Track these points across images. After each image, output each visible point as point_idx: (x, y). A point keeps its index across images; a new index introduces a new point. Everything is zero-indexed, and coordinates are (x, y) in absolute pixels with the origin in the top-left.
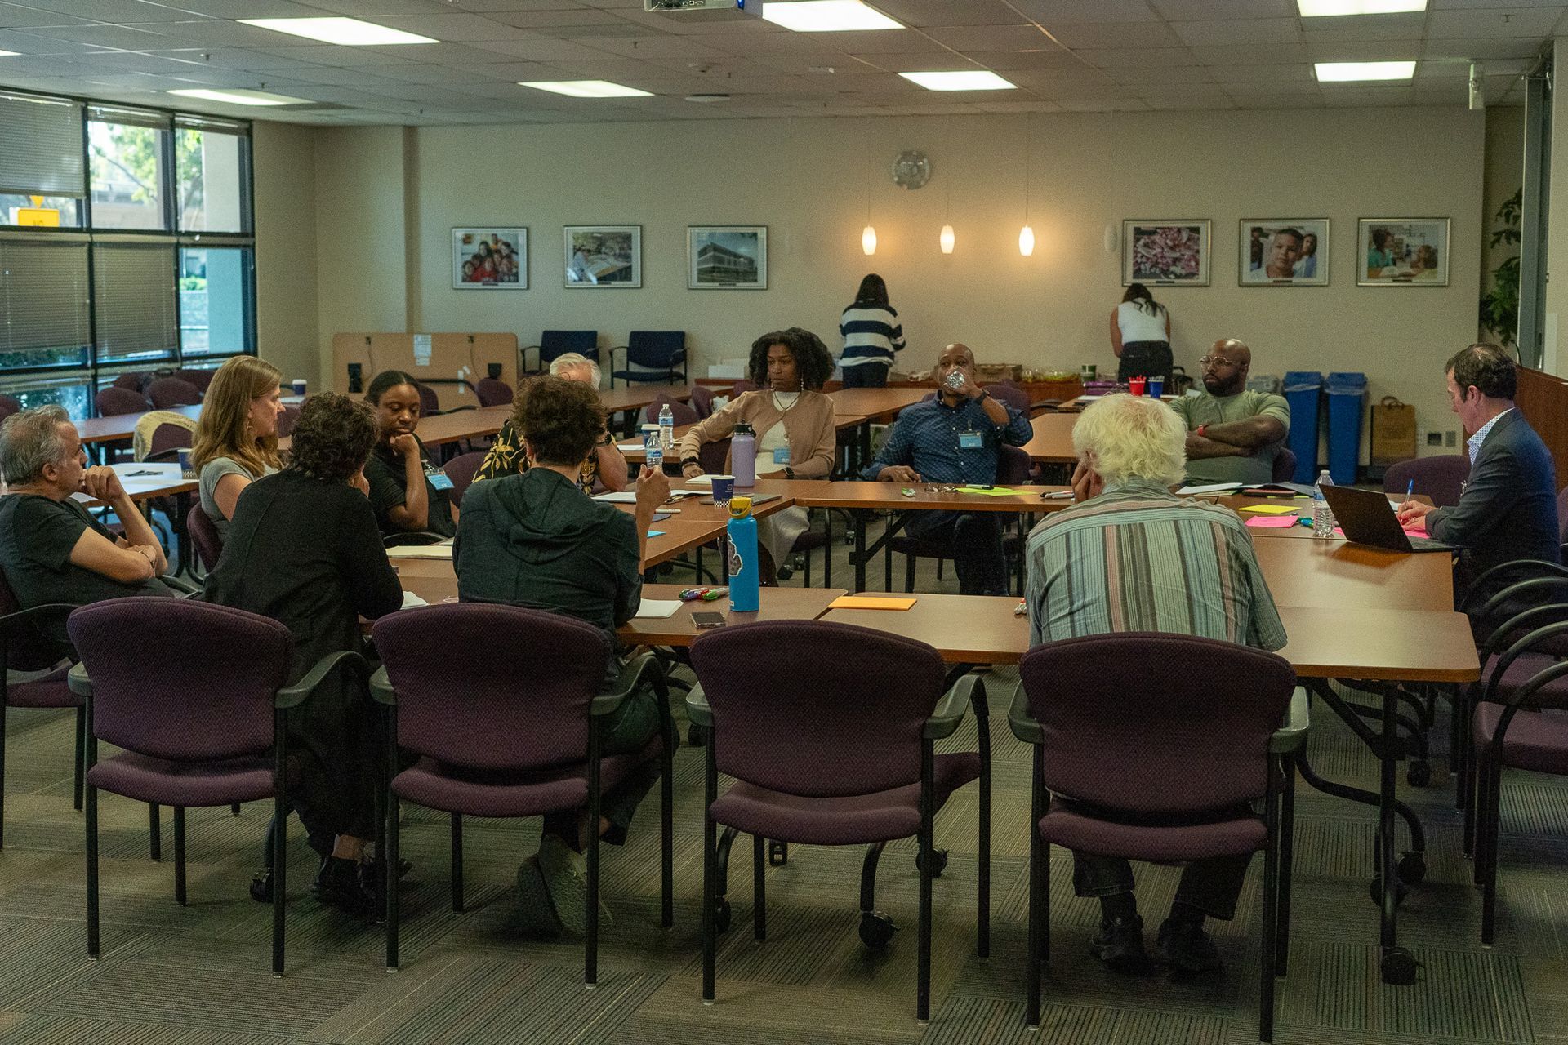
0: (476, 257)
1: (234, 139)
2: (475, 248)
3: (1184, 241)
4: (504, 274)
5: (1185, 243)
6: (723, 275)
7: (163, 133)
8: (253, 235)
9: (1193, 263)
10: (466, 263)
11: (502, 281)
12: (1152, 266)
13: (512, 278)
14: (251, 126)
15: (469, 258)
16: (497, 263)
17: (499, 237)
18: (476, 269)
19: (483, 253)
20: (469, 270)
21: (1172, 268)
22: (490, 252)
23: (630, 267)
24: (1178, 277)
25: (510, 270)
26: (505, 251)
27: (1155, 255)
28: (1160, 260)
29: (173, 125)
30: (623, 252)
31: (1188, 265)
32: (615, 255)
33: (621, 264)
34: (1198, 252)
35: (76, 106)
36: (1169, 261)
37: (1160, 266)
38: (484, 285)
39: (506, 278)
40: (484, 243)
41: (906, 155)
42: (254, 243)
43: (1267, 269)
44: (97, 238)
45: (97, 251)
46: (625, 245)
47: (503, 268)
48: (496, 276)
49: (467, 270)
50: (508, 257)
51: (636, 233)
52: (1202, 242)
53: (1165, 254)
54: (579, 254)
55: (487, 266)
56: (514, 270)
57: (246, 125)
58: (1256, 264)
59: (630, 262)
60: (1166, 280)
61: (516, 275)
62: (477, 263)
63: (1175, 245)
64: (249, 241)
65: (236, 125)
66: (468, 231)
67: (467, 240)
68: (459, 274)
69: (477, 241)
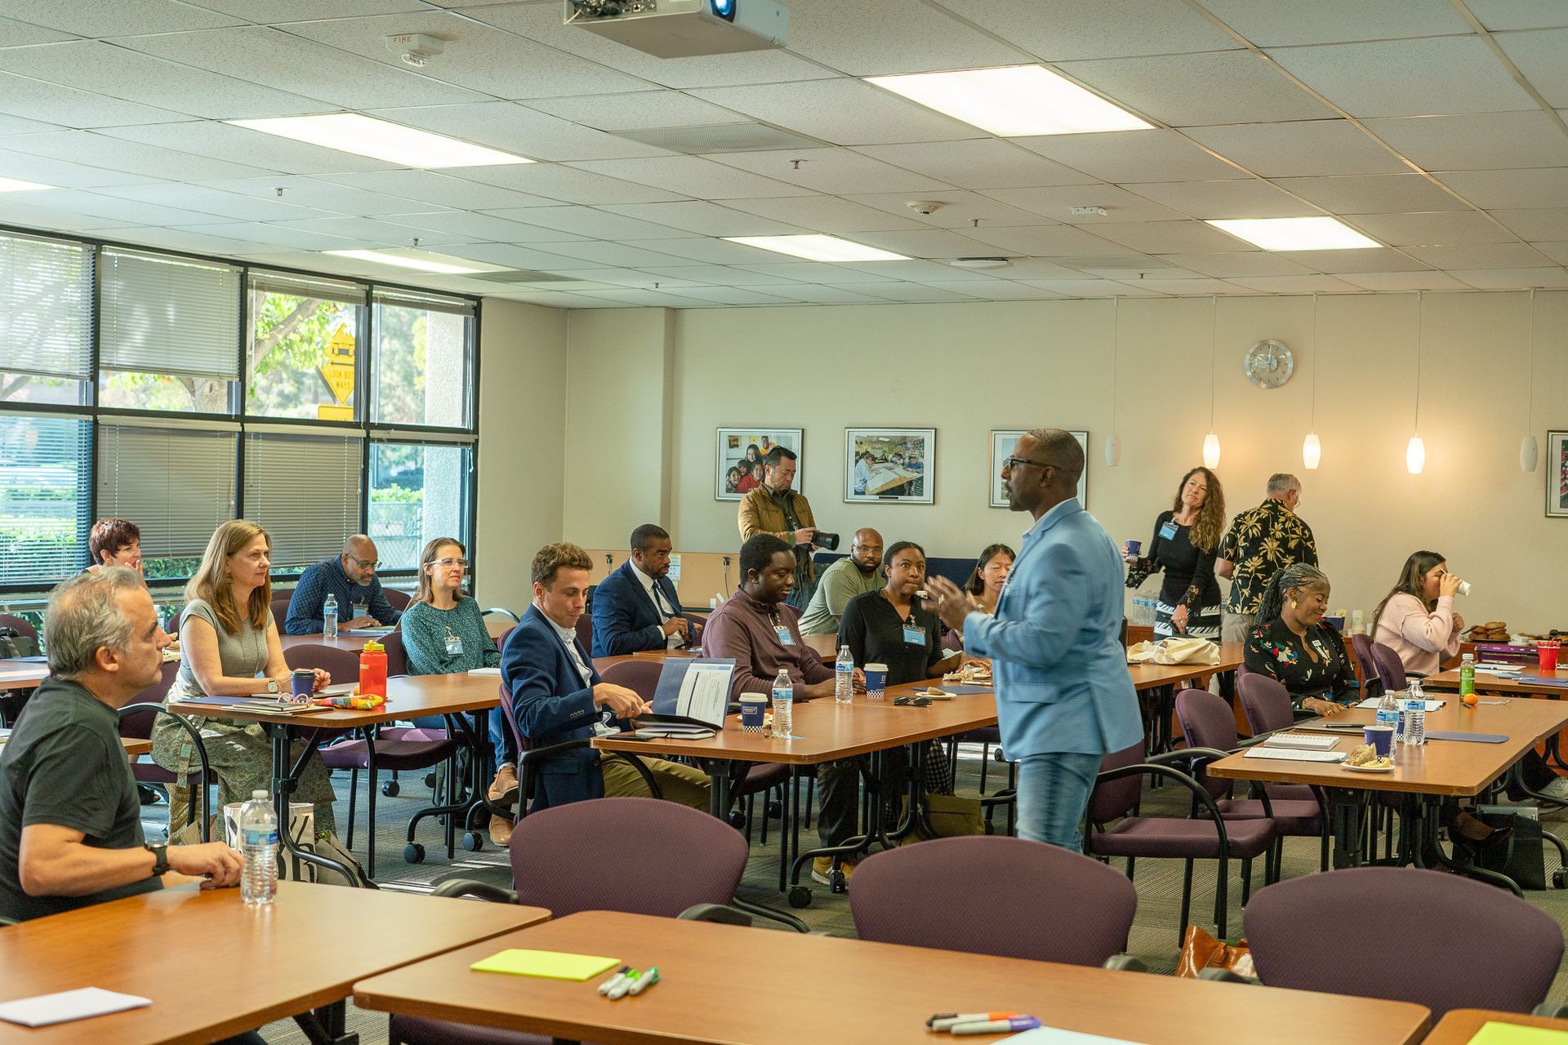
0: (744, 462)
1: (459, 319)
2: (742, 453)
7: (356, 307)
8: (476, 431)
10: (731, 470)
14: (480, 304)
15: (735, 464)
17: (770, 440)
18: (742, 477)
19: (751, 458)
20: (734, 478)
22: (759, 458)
23: (921, 479)
29: (368, 301)
30: (912, 461)
32: (903, 464)
33: (912, 475)
35: (232, 271)
40: (753, 447)
41: (1264, 345)
42: (477, 440)
44: (250, 428)
45: (250, 444)
46: (917, 452)
49: (732, 479)
51: (929, 437)
54: (862, 462)
55: (756, 474)
57: (475, 303)
59: (923, 472)
62: (744, 470)
64: (471, 438)
65: (461, 303)
66: (735, 432)
67: (734, 443)
68: (723, 483)
69: (744, 444)
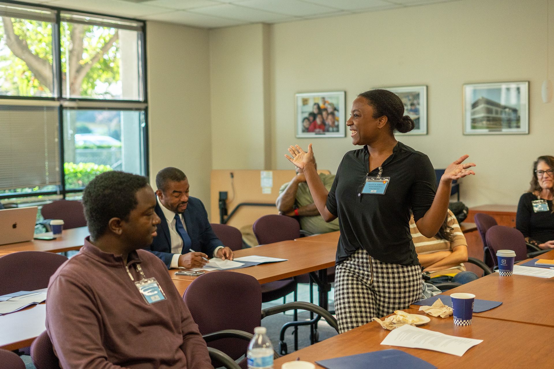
0: (311, 114)
2: (310, 108)
4: (330, 126)
6: (491, 123)
8: (146, 101)
10: (305, 119)
11: (328, 131)
13: (335, 129)
14: (144, 25)
15: (306, 115)
16: (325, 118)
17: (327, 99)
18: (311, 123)
19: (316, 111)
20: (306, 124)
22: (320, 110)
23: (418, 119)
25: (334, 123)
26: (330, 110)
29: (58, 20)
30: (413, 108)
38: (316, 134)
39: (331, 129)
40: (316, 104)
42: (147, 107)
47: (329, 122)
48: (324, 128)
50: (332, 114)
51: (423, 91)
55: (318, 121)
56: (336, 123)
57: (142, 24)
59: (419, 114)
61: (338, 127)
62: (311, 118)
64: (143, 106)
65: (134, 24)
66: (305, 95)
67: (305, 102)
68: (300, 127)
69: (311, 103)
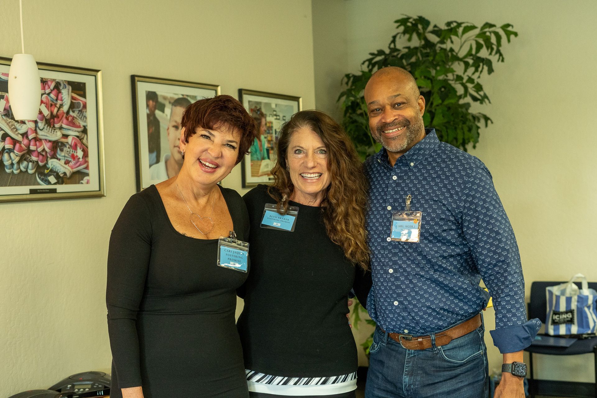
3: (65, 108)
5: (68, 112)
9: (80, 153)
12: (22, 159)
21: (53, 163)
24: (61, 180)
27: (25, 135)
28: (32, 148)
31: (73, 157)
34: (85, 131)
36: (47, 146)
37: (34, 158)
43: (166, 162)
52: (90, 112)
53: (41, 134)
58: (154, 155)
60: (44, 186)
63: (53, 116)
